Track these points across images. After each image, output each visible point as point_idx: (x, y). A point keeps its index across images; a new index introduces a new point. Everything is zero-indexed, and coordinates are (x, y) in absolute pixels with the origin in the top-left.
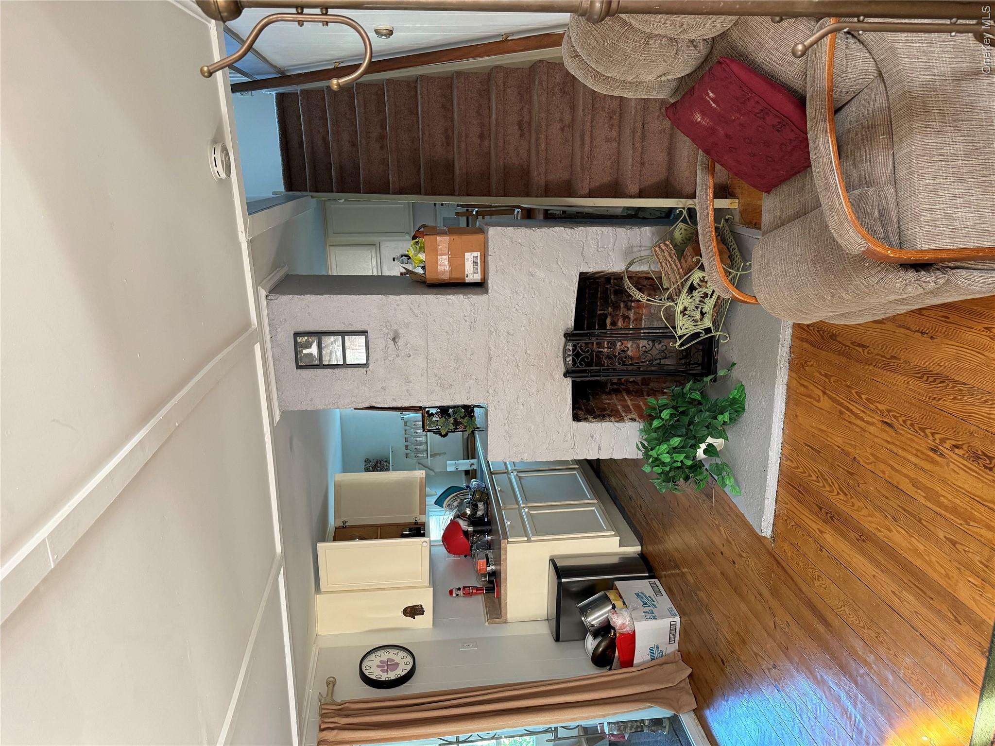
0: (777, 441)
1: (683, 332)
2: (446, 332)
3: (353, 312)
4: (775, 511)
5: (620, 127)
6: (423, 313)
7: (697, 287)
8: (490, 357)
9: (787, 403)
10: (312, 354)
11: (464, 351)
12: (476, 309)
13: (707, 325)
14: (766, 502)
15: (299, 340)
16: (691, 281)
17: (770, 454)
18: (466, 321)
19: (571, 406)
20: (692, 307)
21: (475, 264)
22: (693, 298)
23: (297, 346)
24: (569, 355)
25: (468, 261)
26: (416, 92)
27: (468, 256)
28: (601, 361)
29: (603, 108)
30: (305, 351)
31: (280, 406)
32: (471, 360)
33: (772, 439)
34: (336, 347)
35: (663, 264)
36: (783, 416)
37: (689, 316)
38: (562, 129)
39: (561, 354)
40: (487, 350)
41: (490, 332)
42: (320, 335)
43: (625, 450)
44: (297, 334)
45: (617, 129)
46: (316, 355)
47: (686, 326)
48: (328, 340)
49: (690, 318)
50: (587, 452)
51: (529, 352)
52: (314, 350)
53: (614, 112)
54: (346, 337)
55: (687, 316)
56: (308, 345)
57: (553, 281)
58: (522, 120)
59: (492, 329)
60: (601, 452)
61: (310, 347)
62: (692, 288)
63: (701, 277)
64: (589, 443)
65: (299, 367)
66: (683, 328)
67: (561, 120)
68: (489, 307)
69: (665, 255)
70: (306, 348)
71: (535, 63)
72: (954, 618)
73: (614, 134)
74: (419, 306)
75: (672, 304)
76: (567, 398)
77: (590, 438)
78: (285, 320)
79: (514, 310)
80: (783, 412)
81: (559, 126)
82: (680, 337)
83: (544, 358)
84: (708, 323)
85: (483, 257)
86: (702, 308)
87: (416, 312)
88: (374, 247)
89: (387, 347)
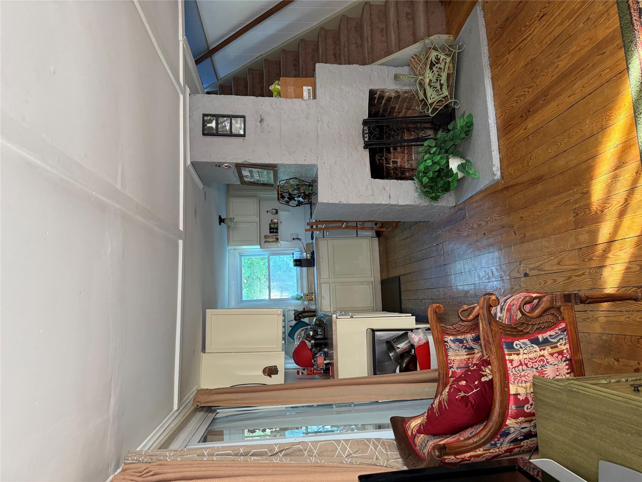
0: (492, 113)
1: (432, 100)
2: (292, 120)
3: (238, 105)
4: (500, 158)
5: (387, 35)
6: (278, 108)
7: (435, 64)
8: (318, 136)
9: (493, 89)
10: (212, 127)
11: (303, 131)
12: (309, 107)
13: (445, 94)
14: (493, 153)
15: (206, 118)
16: (431, 58)
17: (490, 121)
18: (303, 114)
19: (370, 168)
20: (434, 80)
21: (309, 93)
22: (434, 73)
23: (204, 121)
24: (366, 133)
25: (305, 91)
26: (280, 65)
27: (305, 88)
28: (389, 171)
29: (377, 27)
30: (208, 125)
31: (191, 158)
32: (306, 137)
33: (489, 112)
34: (226, 124)
35: (416, 66)
36: (493, 97)
37: (434, 87)
38: (357, 47)
39: (361, 136)
40: (316, 131)
41: (318, 121)
42: (217, 117)
43: (406, 199)
44: (204, 115)
45: (386, 37)
46: (214, 127)
47: (433, 96)
48: (221, 120)
49: (434, 89)
50: (382, 198)
51: (342, 134)
52: (213, 125)
53: (383, 29)
54: (233, 119)
55: (432, 87)
56: (210, 122)
57: (354, 93)
58: (336, 53)
59: (319, 119)
60: (391, 199)
61: (212, 123)
62: (432, 65)
63: (436, 55)
64: (382, 193)
65: (204, 134)
66: (432, 98)
67: (356, 43)
68: (317, 106)
69: (416, 60)
70: (209, 123)
71: (341, 18)
72: (601, 56)
73: (384, 39)
74: (276, 104)
75: (422, 77)
76: (366, 163)
77: (383, 190)
78: (199, 108)
79: (332, 108)
80: (492, 95)
81: (355, 46)
82: (431, 105)
83: (351, 137)
84: (446, 93)
85: (313, 90)
86: (440, 80)
87: (274, 107)
88: (256, 198)
89: (256, 126)
